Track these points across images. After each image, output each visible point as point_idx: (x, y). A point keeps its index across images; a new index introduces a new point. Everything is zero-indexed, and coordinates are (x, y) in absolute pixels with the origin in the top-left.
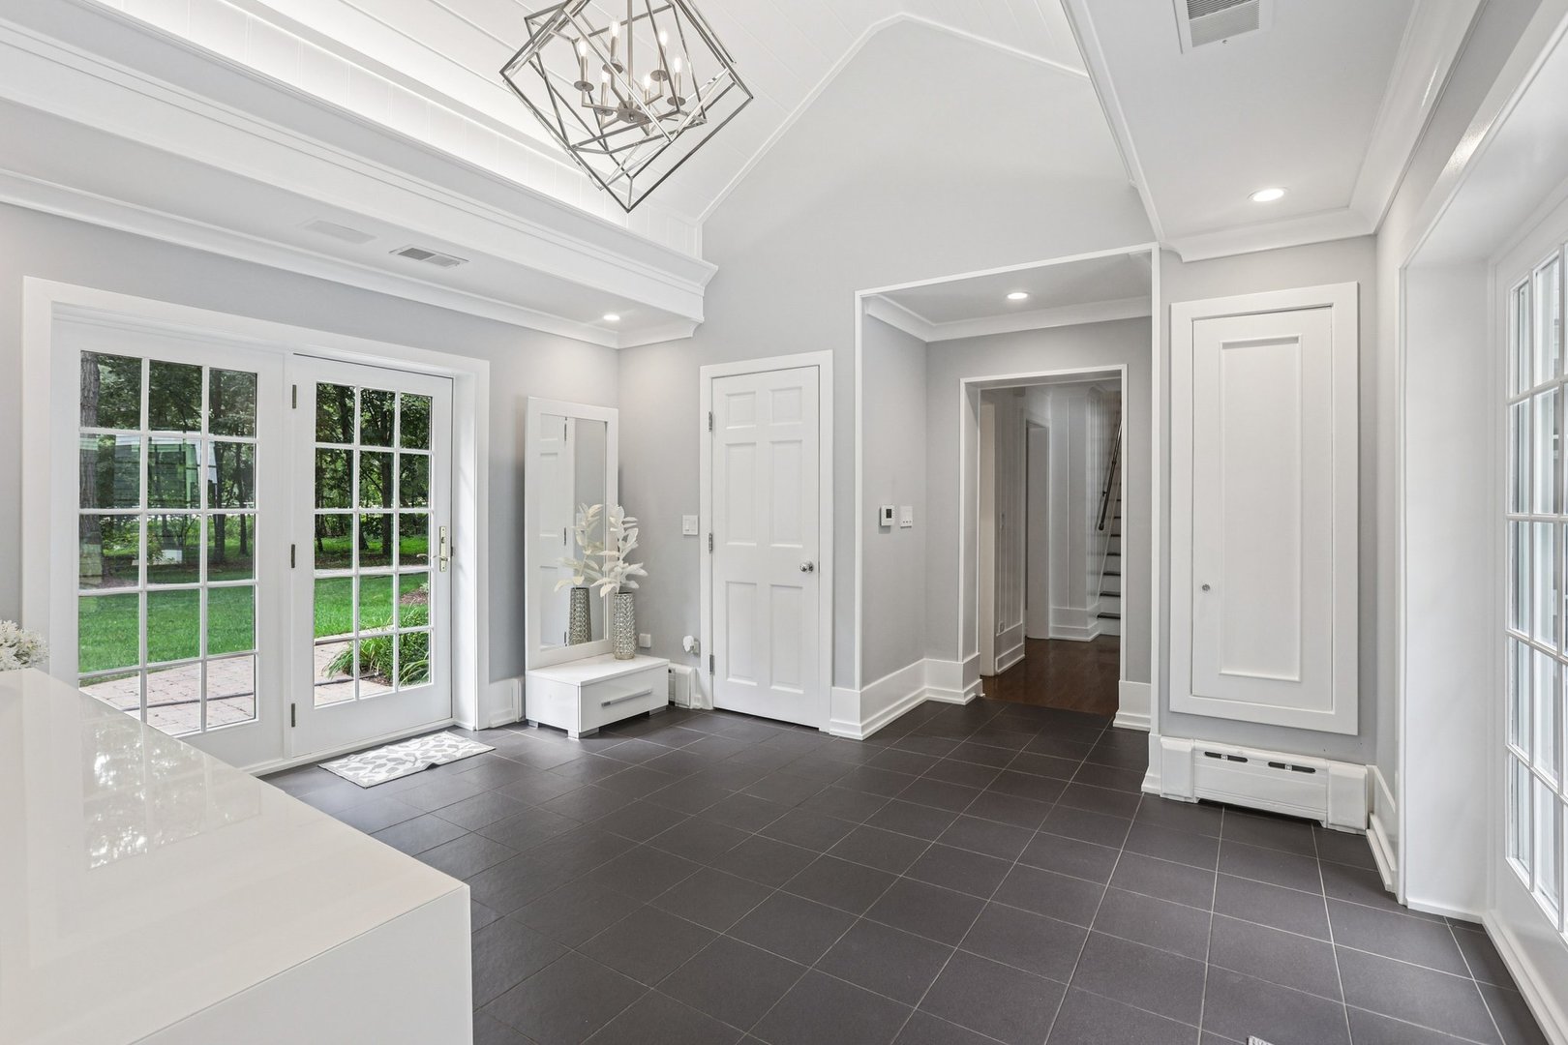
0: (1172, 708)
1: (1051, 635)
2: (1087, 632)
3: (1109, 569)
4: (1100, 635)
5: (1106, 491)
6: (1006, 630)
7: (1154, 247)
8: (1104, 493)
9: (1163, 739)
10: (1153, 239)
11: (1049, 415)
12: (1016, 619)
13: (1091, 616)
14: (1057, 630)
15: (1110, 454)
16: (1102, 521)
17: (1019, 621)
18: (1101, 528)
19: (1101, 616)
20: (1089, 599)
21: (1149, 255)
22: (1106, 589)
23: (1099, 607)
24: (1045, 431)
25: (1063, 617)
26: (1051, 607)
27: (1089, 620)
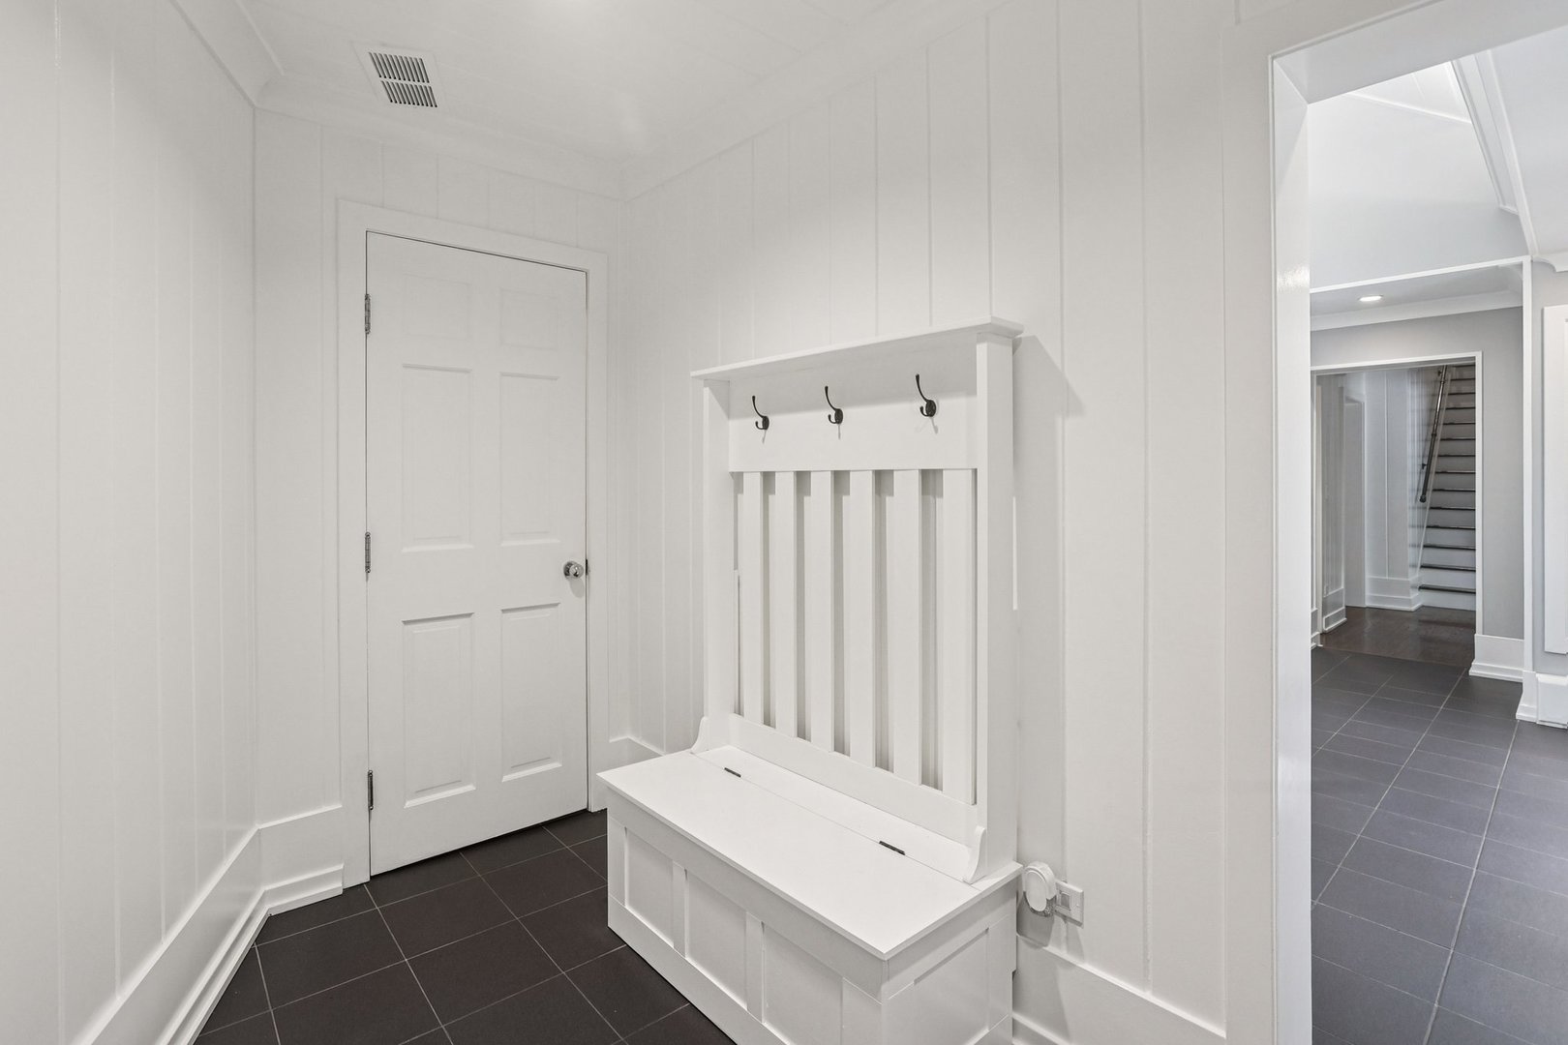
0: (1546, 650)
1: (1368, 604)
2: (1409, 602)
3: (1429, 542)
4: (1423, 606)
5: (1426, 463)
6: (1330, 593)
7: (1526, 260)
8: (1423, 465)
9: (1538, 675)
10: (1527, 253)
11: (1362, 391)
12: (1338, 584)
13: (1413, 587)
14: (1376, 599)
15: (1429, 425)
16: (1424, 493)
17: (1340, 585)
18: (1423, 500)
19: (1422, 588)
20: (1410, 570)
21: (1521, 266)
22: (1426, 562)
23: (1420, 579)
24: (1360, 406)
25: (1379, 585)
26: (1368, 576)
27: (1411, 591)
